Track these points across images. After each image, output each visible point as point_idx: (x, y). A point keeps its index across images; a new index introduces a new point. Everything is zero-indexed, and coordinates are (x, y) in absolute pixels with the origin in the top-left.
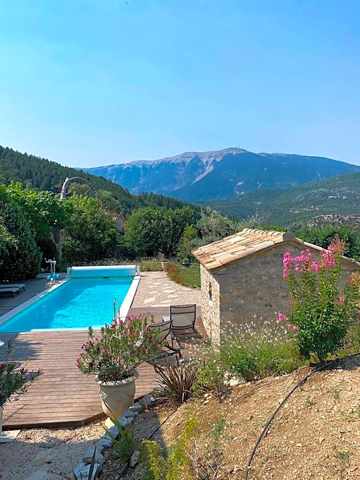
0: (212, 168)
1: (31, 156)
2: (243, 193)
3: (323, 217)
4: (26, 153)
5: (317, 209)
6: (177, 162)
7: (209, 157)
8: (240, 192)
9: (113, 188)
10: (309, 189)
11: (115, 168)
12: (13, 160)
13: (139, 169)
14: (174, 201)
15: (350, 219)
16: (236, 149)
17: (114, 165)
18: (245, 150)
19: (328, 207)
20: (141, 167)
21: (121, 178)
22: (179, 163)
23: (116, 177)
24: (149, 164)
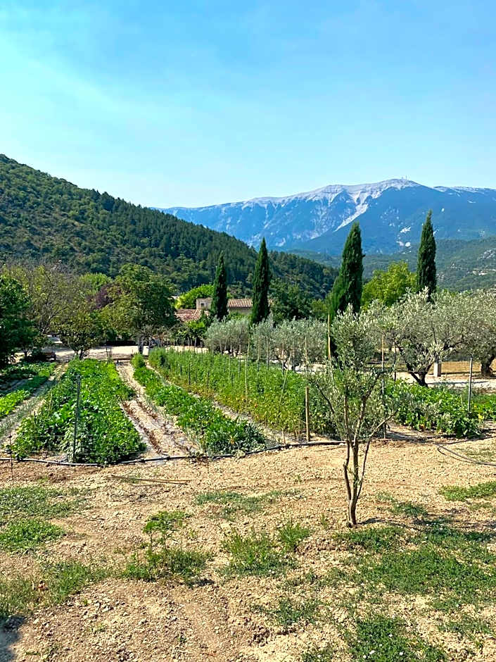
0: (366, 207)
2: (408, 244)
6: (317, 199)
7: (362, 192)
8: (405, 243)
11: (231, 208)
13: (264, 209)
14: (310, 263)
16: (401, 181)
17: (229, 204)
18: (414, 183)
20: (266, 206)
21: (239, 221)
22: (318, 201)
23: (231, 220)
24: (278, 202)
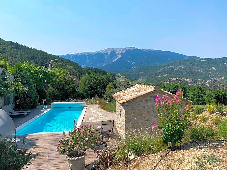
0: (120, 56)
1: (34, 49)
2: (135, 68)
3: (172, 79)
4: (31, 48)
5: (169, 75)
6: (104, 53)
7: (119, 51)
8: (134, 67)
9: (74, 64)
10: (165, 66)
11: (75, 55)
12: (25, 51)
13: (86, 55)
14: (103, 71)
15: (184, 80)
16: (131, 47)
17: (74, 54)
18: (135, 48)
19: (174, 74)
20: (87, 55)
21: (78, 60)
22: (105, 53)
23: (75, 59)
24: (91, 53)
